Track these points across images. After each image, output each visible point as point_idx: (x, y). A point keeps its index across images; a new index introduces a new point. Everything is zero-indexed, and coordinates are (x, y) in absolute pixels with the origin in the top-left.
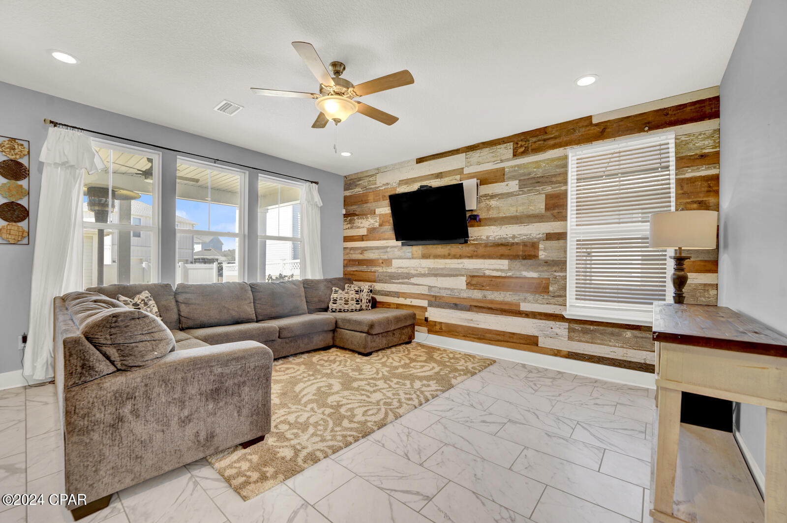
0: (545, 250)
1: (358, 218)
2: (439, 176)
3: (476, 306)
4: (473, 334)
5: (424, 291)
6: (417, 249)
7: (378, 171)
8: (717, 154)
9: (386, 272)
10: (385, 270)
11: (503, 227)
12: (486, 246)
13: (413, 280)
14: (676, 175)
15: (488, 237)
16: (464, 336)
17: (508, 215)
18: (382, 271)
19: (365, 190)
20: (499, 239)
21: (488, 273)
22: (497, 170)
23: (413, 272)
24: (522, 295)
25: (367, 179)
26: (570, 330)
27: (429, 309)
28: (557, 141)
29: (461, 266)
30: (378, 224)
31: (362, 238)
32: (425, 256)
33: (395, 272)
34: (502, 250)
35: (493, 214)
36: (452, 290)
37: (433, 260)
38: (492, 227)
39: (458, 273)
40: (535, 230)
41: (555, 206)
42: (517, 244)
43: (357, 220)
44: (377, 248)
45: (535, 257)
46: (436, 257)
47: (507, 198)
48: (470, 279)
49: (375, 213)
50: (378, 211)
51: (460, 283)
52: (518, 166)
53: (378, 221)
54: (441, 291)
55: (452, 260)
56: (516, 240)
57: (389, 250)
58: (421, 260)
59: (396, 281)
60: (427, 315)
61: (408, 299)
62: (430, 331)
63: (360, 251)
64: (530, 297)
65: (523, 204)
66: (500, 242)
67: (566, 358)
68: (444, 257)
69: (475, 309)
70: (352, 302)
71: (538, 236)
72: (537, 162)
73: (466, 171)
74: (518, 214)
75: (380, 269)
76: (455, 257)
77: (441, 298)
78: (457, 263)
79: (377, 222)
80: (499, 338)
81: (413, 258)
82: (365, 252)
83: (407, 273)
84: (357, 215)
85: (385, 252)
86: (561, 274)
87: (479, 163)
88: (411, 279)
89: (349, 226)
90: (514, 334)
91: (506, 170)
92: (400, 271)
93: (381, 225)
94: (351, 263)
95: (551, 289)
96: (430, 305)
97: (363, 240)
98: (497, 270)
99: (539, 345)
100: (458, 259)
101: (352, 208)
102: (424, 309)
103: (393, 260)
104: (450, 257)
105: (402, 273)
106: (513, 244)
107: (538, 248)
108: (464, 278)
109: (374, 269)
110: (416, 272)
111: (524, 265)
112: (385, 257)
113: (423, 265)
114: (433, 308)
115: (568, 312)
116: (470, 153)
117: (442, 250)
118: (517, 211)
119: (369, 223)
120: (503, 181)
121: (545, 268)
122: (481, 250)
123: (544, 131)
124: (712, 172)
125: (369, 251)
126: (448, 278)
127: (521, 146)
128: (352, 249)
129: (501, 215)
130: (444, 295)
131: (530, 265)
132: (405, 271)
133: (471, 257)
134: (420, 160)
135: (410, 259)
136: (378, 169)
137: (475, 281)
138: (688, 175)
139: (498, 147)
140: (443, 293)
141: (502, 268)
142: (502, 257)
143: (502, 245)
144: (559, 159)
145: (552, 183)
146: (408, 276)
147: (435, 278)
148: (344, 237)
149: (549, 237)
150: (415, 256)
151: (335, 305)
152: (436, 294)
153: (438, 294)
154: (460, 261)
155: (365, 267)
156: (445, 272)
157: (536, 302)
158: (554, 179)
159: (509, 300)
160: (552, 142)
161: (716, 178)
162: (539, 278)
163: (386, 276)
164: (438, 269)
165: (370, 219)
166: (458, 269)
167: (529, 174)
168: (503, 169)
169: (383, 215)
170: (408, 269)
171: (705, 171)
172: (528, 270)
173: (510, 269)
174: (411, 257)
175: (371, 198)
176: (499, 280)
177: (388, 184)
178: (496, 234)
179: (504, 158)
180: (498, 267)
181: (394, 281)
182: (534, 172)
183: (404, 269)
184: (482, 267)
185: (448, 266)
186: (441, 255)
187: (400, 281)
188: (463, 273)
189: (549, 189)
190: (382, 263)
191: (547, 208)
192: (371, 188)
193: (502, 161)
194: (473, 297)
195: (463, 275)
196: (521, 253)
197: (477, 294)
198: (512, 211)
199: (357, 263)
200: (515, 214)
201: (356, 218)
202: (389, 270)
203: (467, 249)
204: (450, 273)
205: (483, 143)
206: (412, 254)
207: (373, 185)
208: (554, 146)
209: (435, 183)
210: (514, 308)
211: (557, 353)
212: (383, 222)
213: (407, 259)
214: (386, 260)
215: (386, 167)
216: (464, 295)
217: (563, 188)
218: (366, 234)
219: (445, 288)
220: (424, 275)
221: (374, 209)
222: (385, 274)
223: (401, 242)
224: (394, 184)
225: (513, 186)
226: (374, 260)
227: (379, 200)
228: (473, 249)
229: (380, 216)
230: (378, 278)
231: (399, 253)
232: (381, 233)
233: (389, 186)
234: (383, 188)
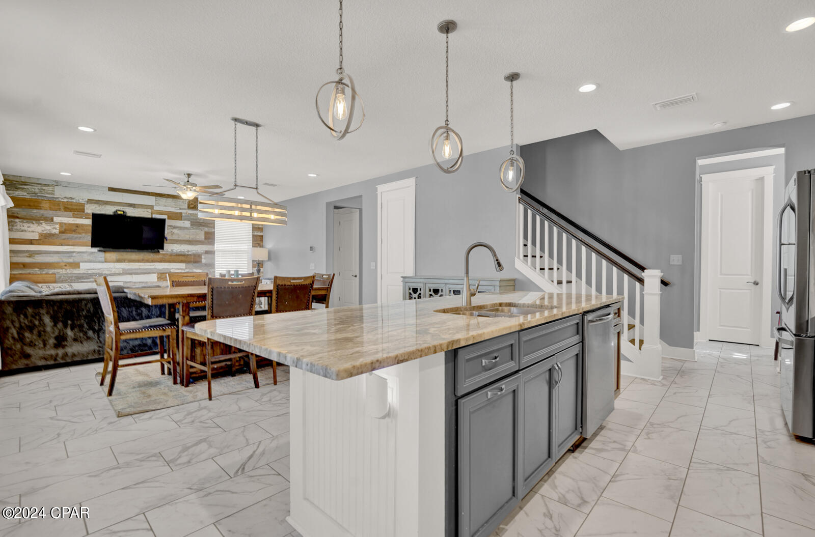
0: (205, 259)
1: (24, 222)
2: (132, 206)
6: (112, 255)
7: (57, 184)
9: (72, 273)
10: (69, 272)
11: (182, 245)
12: (171, 255)
14: (252, 233)
15: (172, 250)
17: (184, 239)
18: (66, 272)
19: (35, 196)
21: (173, 271)
22: (177, 213)
23: (106, 272)
25: (38, 186)
29: (153, 267)
30: (58, 231)
31: (33, 242)
32: (118, 261)
33: (82, 273)
34: (182, 258)
35: (175, 237)
36: (146, 282)
37: (127, 263)
38: (175, 245)
39: (150, 271)
40: (200, 249)
41: (209, 238)
42: (190, 255)
44: (57, 253)
45: (200, 262)
46: (131, 261)
47: (184, 229)
48: (160, 275)
49: (52, 220)
50: (56, 219)
51: (152, 278)
52: (190, 214)
53: (58, 228)
54: (136, 284)
55: (145, 263)
56: (190, 253)
57: (74, 254)
58: (116, 263)
59: (86, 280)
63: (28, 255)
65: (193, 234)
66: (180, 253)
68: (138, 261)
71: (201, 252)
73: (156, 208)
75: (63, 271)
76: (148, 261)
78: (149, 265)
79: (56, 229)
81: (106, 262)
82: (37, 256)
83: (99, 273)
85: (70, 257)
86: (213, 270)
87: (165, 206)
91: (183, 214)
92: (90, 272)
93: (61, 232)
97: (33, 244)
98: (179, 269)
103: (82, 263)
104: (143, 261)
105: (93, 273)
106: (188, 255)
107: (201, 258)
108: (156, 275)
109: (51, 271)
110: (109, 272)
111: (194, 266)
112: (71, 260)
113: (117, 267)
116: (159, 198)
117: (137, 256)
118: (190, 238)
119: (43, 229)
120: (181, 220)
121: (206, 267)
122: (167, 257)
124: (262, 234)
125: (43, 255)
126: (142, 275)
127: (192, 204)
129: (180, 238)
131: (198, 266)
132: (97, 272)
133: (161, 261)
134: (112, 189)
135: (102, 262)
136: (56, 182)
137: (164, 276)
138: (256, 234)
139: (178, 200)
141: (182, 267)
142: (181, 262)
143: (181, 255)
145: (207, 227)
147: (130, 276)
149: (207, 252)
154: (152, 264)
155: (37, 269)
156: (139, 271)
158: (209, 225)
161: (262, 236)
162: (202, 272)
163: (72, 277)
164: (132, 269)
165: (44, 225)
166: (150, 269)
168: (181, 213)
169: (65, 224)
170: (101, 270)
171: (260, 233)
172: (196, 268)
173: (186, 268)
174: (104, 261)
175: (45, 205)
177: (71, 198)
178: (178, 249)
179: (182, 207)
180: (179, 267)
181: (82, 280)
183: (96, 270)
184: (169, 267)
185: (141, 267)
186: (135, 260)
187: (92, 280)
188: (155, 271)
189: (206, 229)
190: (66, 266)
191: (205, 238)
192: (45, 196)
193: (180, 209)
195: (155, 273)
196: (192, 260)
198: (187, 237)
200: (188, 239)
202: (76, 271)
203: (158, 257)
204: (143, 272)
205: (168, 195)
206: (106, 259)
207: (48, 194)
209: (131, 212)
212: (65, 230)
213: (99, 262)
214: (71, 263)
217: (213, 230)
218: (37, 238)
219: (140, 282)
220: (119, 274)
221: (50, 216)
222: (70, 275)
223: (98, 249)
224: (81, 200)
225: (187, 224)
226: (53, 263)
227: (60, 210)
228: (162, 257)
229: (61, 224)
230: (61, 279)
231: (90, 258)
232: (64, 239)
233: (74, 201)
234: (65, 200)
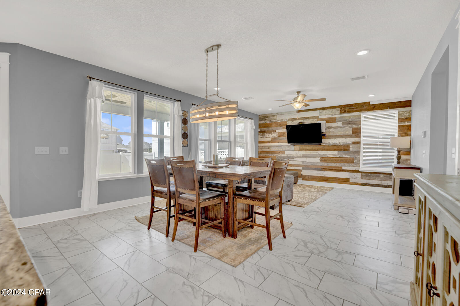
0: (352, 148)
1: (267, 134)
2: (307, 118)
3: (324, 169)
4: (322, 179)
5: (301, 163)
6: (298, 147)
7: (277, 114)
8: (410, 118)
9: (282, 156)
11: (336, 139)
12: (328, 146)
13: (295, 159)
14: (398, 124)
15: (329, 143)
16: (319, 180)
17: (337, 135)
18: (280, 155)
19: (270, 122)
20: (334, 143)
21: (329, 156)
22: (333, 118)
23: (295, 156)
24: (343, 164)
25: (272, 117)
26: (362, 176)
27: (303, 170)
28: (357, 109)
29: (317, 154)
30: (277, 136)
31: (269, 142)
32: (301, 150)
33: (286, 156)
34: (335, 148)
35: (331, 134)
36: (313, 163)
37: (305, 151)
38: (331, 139)
39: (316, 156)
40: (349, 141)
41: (356, 132)
42: (341, 145)
43: (266, 134)
44: (277, 146)
45: (349, 150)
46: (306, 150)
47: (337, 128)
48: (321, 158)
49: (276, 132)
50: (277, 131)
51: (317, 160)
52: (342, 117)
56: (341, 144)
57: (283, 147)
58: (299, 151)
60: (302, 173)
61: (292, 167)
62: (303, 179)
63: (268, 147)
64: (346, 164)
65: (344, 131)
66: (334, 144)
67: (360, 185)
68: (310, 150)
69: (323, 170)
71: (349, 143)
72: (349, 116)
73: (320, 117)
74: (342, 135)
75: (278, 155)
76: (315, 150)
77: (308, 166)
78: (316, 152)
79: (277, 135)
80: (334, 180)
81: (295, 150)
82: (270, 148)
83: (292, 156)
84: (266, 132)
85: (281, 148)
86: (358, 156)
87: (325, 115)
89: (262, 136)
90: (340, 178)
91: (337, 118)
92: (288, 155)
93: (279, 137)
94: (263, 152)
95: (354, 161)
96: (303, 169)
97: (269, 143)
98: (333, 155)
99: (350, 182)
101: (263, 129)
102: (301, 171)
103: (285, 151)
104: (312, 150)
105: (290, 156)
106: (340, 145)
107: (349, 147)
108: (319, 158)
109: (275, 155)
110: (296, 156)
111: (344, 153)
112: (281, 150)
113: (300, 153)
114: (305, 170)
115: (361, 169)
116: (322, 111)
117: (309, 147)
118: (341, 133)
119: (273, 136)
120: (336, 122)
121: (352, 154)
122: (326, 148)
123: (352, 105)
124: (409, 124)
125: (273, 147)
126: (312, 158)
127: (343, 110)
128: (263, 146)
129: (335, 135)
130: (310, 165)
131: (346, 153)
132: (291, 155)
133: (322, 150)
134: (298, 111)
135: (293, 151)
136: (277, 113)
137: (323, 159)
138: (402, 124)
139: (334, 109)
140: (309, 164)
141: (335, 154)
142: (335, 150)
143: (335, 146)
144: (357, 116)
145: (355, 124)
147: (306, 158)
149: (354, 143)
152: (306, 164)
153: (308, 165)
155: (270, 154)
156: (310, 156)
157: (349, 166)
158: (356, 123)
159: (338, 166)
160: (355, 110)
161: (410, 126)
162: (350, 158)
163: (282, 158)
164: (307, 155)
165: (273, 134)
166: (316, 155)
167: (346, 120)
168: (336, 118)
169: (280, 132)
171: (407, 124)
172: (345, 155)
173: (338, 155)
175: (274, 125)
176: (333, 159)
177: (282, 120)
178: (333, 141)
179: (336, 114)
182: (348, 120)
184: (327, 154)
185: (311, 154)
186: (308, 149)
188: (319, 156)
189: (354, 126)
190: (280, 152)
191: (353, 133)
193: (335, 115)
194: (323, 165)
195: (318, 157)
196: (343, 149)
197: (325, 164)
198: (339, 133)
199: (266, 152)
200: (340, 134)
201: (265, 133)
202: (283, 155)
203: (320, 147)
204: (312, 156)
205: (327, 107)
206: (295, 149)
207: (275, 120)
208: (356, 111)
209: (307, 122)
210: (340, 169)
211: (357, 184)
212: (280, 135)
213: (292, 151)
214: (282, 151)
215: (281, 113)
216: (319, 164)
217: (359, 126)
218: (271, 140)
219: (310, 162)
220: (301, 157)
221: (275, 130)
222: (281, 157)
223: (290, 144)
224: (286, 120)
225: (340, 124)
226: (275, 151)
227: (278, 126)
228: (323, 147)
229: (279, 133)
230: (278, 159)
231: (289, 148)
232: (279, 140)
233: (283, 121)
234: (280, 121)
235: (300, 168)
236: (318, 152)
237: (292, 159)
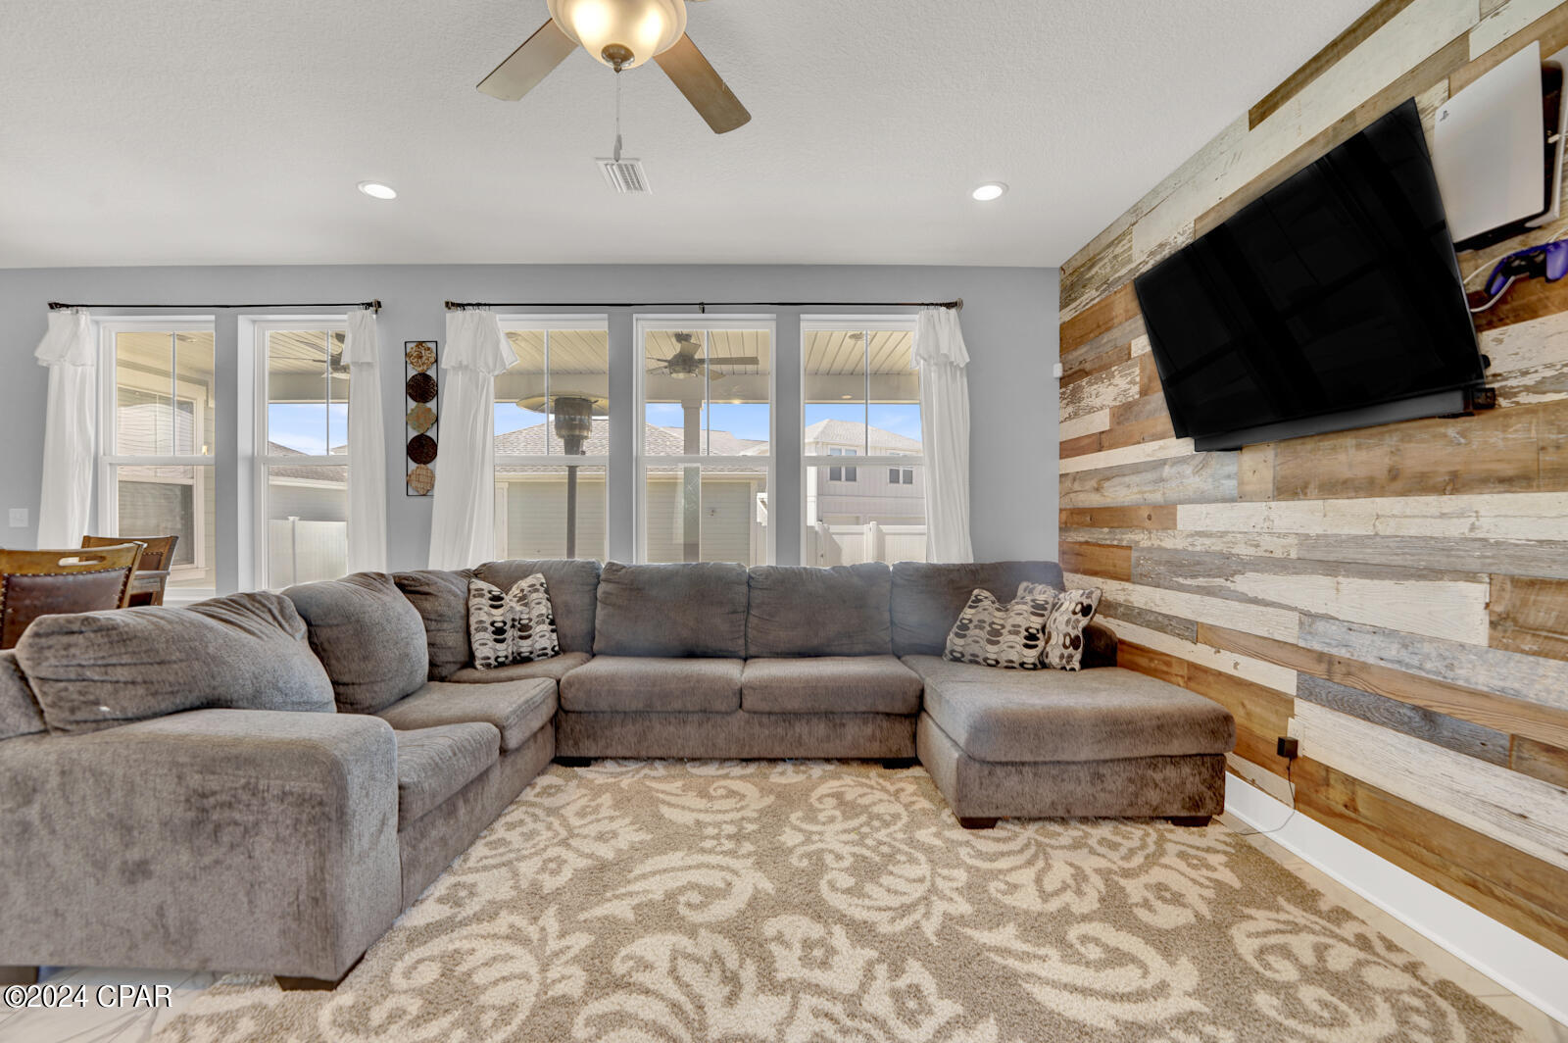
1: (1090, 384)
2: (1342, 131)
5: (1286, 629)
7: (1138, 215)
9: (1160, 548)
10: (1156, 543)
13: (1244, 583)
16: (1473, 885)
18: (1149, 544)
19: (1105, 290)
23: (1243, 550)
25: (1110, 254)
27: (1301, 707)
29: (1456, 529)
30: (1137, 388)
31: (1098, 443)
32: (1288, 489)
33: (1185, 550)
36: (1408, 641)
37: (1321, 502)
39: (1441, 561)
43: (1086, 390)
44: (1136, 469)
46: (1335, 487)
49: (1130, 354)
50: (1136, 348)
51: (1455, 612)
53: (1138, 379)
54: (1353, 638)
55: (1411, 500)
57: (1167, 471)
58: (1273, 504)
59: (1189, 582)
60: (1293, 730)
61: (1225, 655)
62: (1302, 801)
63: (1093, 483)
68: (1370, 487)
69: (1543, 763)
70: (1012, 637)
75: (1142, 539)
76: (1423, 484)
77: (1354, 669)
78: (1434, 511)
79: (1135, 383)
81: (1241, 498)
82: (1106, 484)
83: (1222, 554)
84: (1087, 374)
85: (1155, 482)
88: (1238, 578)
89: (1070, 409)
92: (1200, 544)
94: (1076, 518)
96: (1307, 692)
97: (1102, 448)
100: (1442, 491)
101: (1076, 354)
102: (1282, 703)
103: (1179, 507)
104: (1398, 485)
105: (1207, 552)
108: (1478, 591)
109: (1128, 537)
110: (1252, 551)
112: (1157, 497)
113: (1280, 525)
114: (1317, 710)
117: (1363, 456)
119: (1116, 391)
125: (1116, 481)
126: (1388, 584)
128: (1077, 477)
130: (1371, 660)
132: (1217, 546)
134: (1260, 113)
135: (1233, 500)
136: (1137, 209)
137: (1546, 610)
140: (1366, 650)
146: (1226, 565)
147: (1330, 582)
148: (1061, 443)
150: (1248, 488)
151: (961, 642)
152: (1334, 651)
153: (1343, 653)
155: (1106, 530)
163: (1158, 563)
164: (1340, 542)
165: (1117, 380)
166: (1445, 546)
170: (1229, 538)
174: (1235, 493)
175: (1119, 308)
177: (1161, 246)
181: (1181, 580)
183: (1214, 540)
185: (1386, 528)
186: (1352, 480)
187: (1201, 581)
188: (1473, 565)
190: (1150, 517)
192: (1120, 278)
194: (1532, 694)
195: (1471, 577)
199: (1088, 518)
201: (1085, 382)
202: (1169, 543)
204: (1398, 560)
206: (1241, 483)
207: (1123, 265)
212: (1151, 380)
213: (1224, 500)
214: (1161, 507)
215: (1155, 192)
216: (1477, 675)
218: (1107, 428)
220: (1286, 565)
222: (1157, 556)
224: (1179, 241)
226: (1129, 509)
229: (1143, 361)
231: (1199, 482)
232: (1148, 416)
234: (1150, 266)
235: (1284, 681)
236: (1461, 515)
237: (1220, 581)
